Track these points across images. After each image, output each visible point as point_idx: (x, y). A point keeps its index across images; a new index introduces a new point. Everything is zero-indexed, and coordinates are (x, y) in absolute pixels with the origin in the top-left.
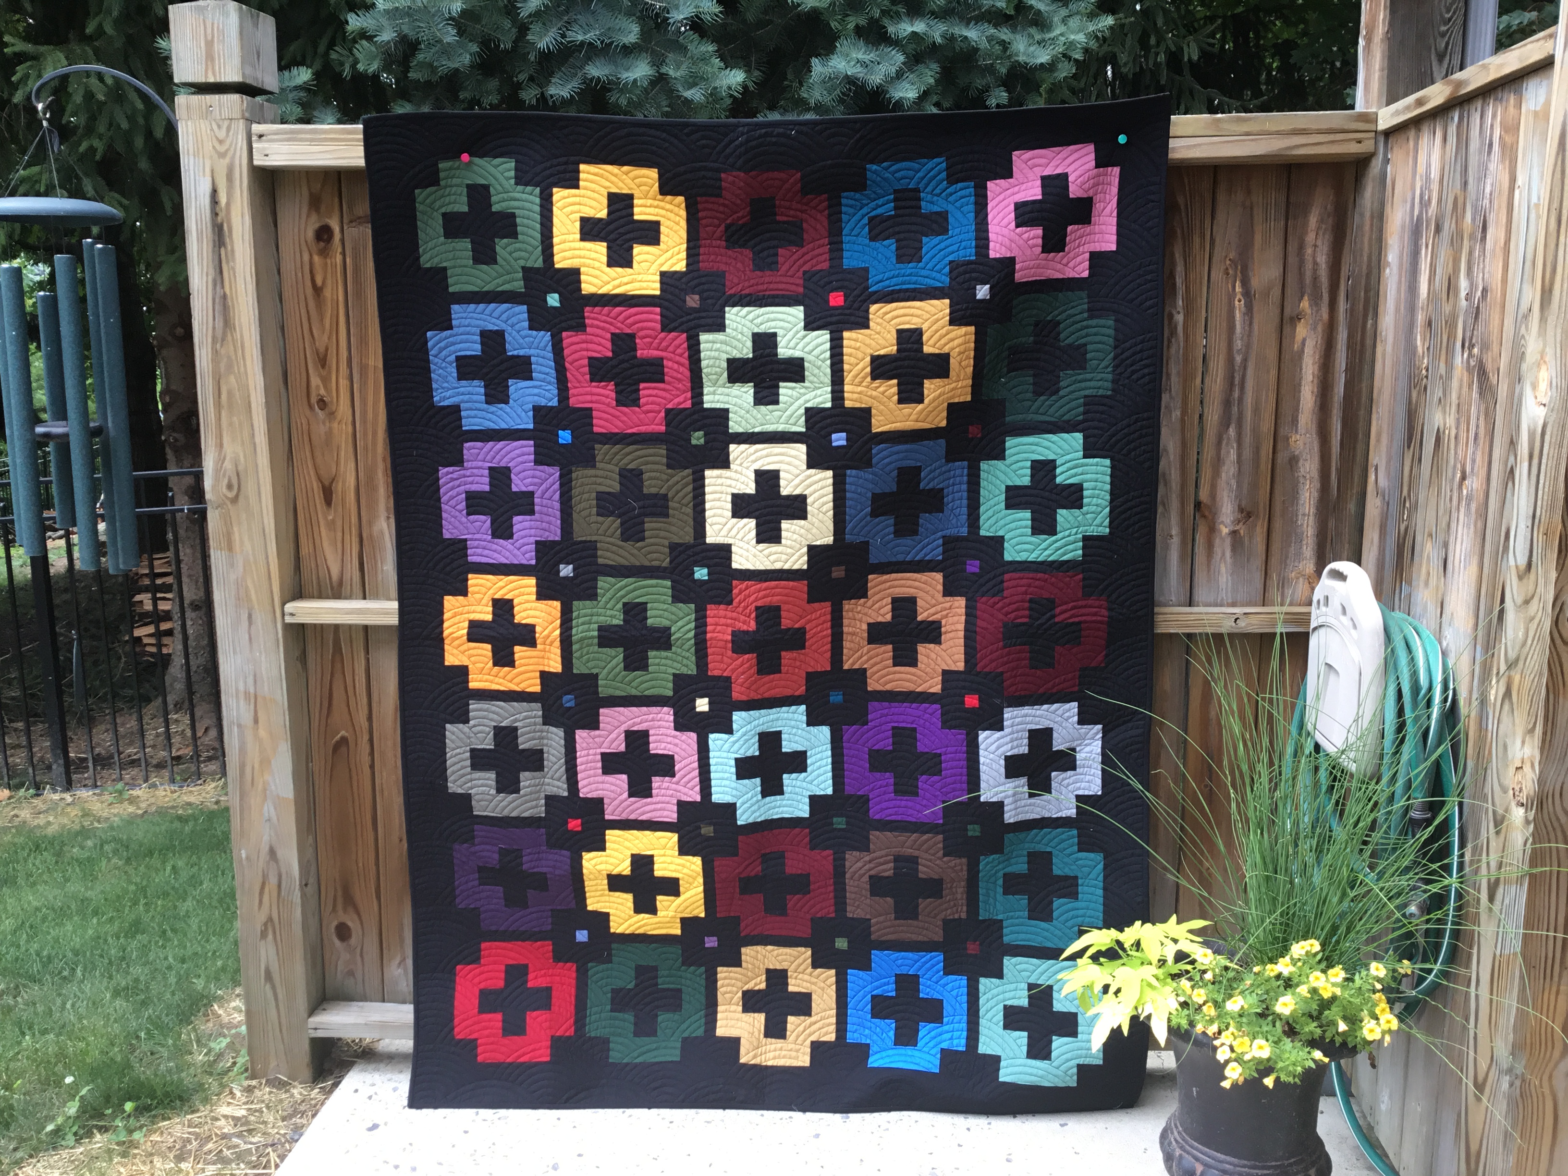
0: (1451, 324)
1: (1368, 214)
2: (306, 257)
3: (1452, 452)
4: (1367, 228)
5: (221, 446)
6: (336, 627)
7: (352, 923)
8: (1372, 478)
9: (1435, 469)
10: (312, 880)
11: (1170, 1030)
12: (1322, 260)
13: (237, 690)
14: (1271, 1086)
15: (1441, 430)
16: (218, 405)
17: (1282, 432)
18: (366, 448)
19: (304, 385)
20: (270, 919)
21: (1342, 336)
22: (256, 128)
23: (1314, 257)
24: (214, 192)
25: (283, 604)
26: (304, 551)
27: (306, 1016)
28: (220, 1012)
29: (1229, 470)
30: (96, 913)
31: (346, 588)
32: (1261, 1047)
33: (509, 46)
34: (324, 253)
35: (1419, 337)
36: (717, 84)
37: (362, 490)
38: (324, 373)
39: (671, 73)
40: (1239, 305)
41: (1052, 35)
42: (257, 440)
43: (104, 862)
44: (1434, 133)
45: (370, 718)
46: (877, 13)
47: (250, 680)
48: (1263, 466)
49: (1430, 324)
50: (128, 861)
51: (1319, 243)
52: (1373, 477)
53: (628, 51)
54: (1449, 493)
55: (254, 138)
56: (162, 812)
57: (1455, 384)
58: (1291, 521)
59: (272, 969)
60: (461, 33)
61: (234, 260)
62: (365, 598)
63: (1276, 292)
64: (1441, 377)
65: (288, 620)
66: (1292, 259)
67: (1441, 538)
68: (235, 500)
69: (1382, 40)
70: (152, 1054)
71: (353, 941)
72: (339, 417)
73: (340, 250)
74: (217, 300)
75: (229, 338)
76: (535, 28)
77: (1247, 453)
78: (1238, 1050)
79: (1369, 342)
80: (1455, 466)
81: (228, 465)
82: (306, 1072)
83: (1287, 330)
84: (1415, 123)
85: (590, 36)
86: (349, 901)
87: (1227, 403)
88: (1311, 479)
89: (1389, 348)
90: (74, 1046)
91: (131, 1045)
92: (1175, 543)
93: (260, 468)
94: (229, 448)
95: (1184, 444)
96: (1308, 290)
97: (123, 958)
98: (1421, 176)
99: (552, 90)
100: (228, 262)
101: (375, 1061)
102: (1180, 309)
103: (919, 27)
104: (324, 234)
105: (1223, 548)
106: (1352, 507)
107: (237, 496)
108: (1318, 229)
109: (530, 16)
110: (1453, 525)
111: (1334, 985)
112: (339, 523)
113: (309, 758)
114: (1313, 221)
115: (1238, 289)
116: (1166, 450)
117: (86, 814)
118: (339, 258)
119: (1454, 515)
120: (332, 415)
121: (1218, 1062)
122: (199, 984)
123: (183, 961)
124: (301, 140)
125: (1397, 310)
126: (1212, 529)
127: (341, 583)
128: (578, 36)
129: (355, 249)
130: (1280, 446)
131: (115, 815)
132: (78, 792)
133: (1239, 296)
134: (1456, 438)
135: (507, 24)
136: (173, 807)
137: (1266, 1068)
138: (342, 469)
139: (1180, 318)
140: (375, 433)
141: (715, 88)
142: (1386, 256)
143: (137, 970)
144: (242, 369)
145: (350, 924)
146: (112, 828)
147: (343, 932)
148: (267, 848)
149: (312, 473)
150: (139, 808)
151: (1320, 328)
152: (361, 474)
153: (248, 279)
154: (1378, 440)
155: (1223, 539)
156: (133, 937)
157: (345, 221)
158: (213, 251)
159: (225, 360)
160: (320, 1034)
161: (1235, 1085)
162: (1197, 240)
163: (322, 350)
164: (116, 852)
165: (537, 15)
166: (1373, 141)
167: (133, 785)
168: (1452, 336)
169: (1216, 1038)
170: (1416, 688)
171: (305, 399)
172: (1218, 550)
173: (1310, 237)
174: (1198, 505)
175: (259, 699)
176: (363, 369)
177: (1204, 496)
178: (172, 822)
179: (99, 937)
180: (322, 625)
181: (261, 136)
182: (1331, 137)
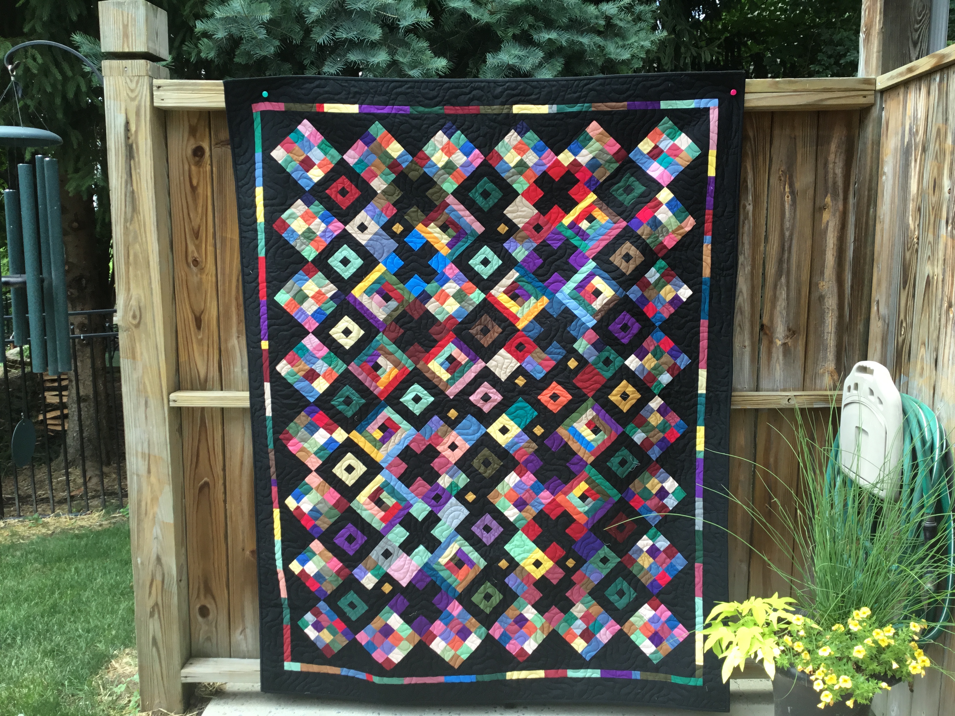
0: (937, 208)
1: (870, 142)
2: (186, 167)
3: (940, 290)
4: (869, 151)
5: (128, 290)
6: (203, 409)
7: (211, 606)
8: (874, 309)
9: (926, 301)
10: (184, 577)
11: (778, 669)
12: (839, 171)
13: (137, 452)
14: (852, 706)
15: (931, 276)
16: (127, 264)
17: (814, 280)
18: (224, 292)
19: (184, 249)
20: (156, 604)
21: (852, 219)
22: (156, 82)
23: (834, 170)
24: (127, 123)
25: (169, 394)
26: (183, 358)
27: (179, 668)
28: (117, 665)
29: (781, 304)
30: (26, 600)
31: (210, 384)
32: (845, 681)
33: (299, 42)
34: (199, 164)
35: (910, 218)
36: (430, 67)
37: (221, 319)
38: (197, 242)
39: (401, 60)
40: (788, 200)
41: (630, 42)
42: (153, 286)
43: (29, 567)
44: (920, 89)
45: (224, 470)
46: (526, 27)
47: (146, 445)
48: (802, 302)
49: (919, 209)
50: (45, 565)
51: (837, 161)
52: (876, 308)
53: (374, 45)
54: (938, 317)
55: (155, 88)
56: (64, 531)
57: (941, 246)
58: (820, 336)
59: (157, 638)
60: (269, 33)
61: (139, 168)
62: (222, 390)
63: (811, 192)
64: (930, 243)
65: (172, 404)
66: (821, 171)
67: (933, 345)
68: (137, 326)
69: (878, 33)
70: (73, 696)
71: (211, 617)
72: (206, 272)
73: (209, 162)
74: (128, 195)
75: (136, 219)
76: (316, 29)
77: (793, 294)
78: (829, 683)
79: (871, 223)
80: (942, 299)
81: (133, 302)
82: (179, 706)
83: (817, 215)
84: (906, 84)
85: (351, 35)
86: (208, 590)
87: (780, 262)
88: (832, 310)
89: (886, 226)
90: (20, 691)
91: (58, 690)
92: (747, 351)
93: (155, 305)
94: (134, 292)
95: (753, 288)
96: (830, 190)
97: (47, 631)
98: (910, 117)
99: (326, 69)
100: (135, 169)
101: (224, 698)
102: (750, 202)
103: (553, 35)
104: (198, 152)
105: (778, 354)
106: (860, 327)
107: (139, 323)
108: (837, 151)
109: (313, 22)
110: (942, 337)
111: (889, 638)
112: (206, 341)
113: (183, 496)
114: (833, 147)
115: (787, 189)
116: (741, 292)
117: (14, 534)
118: (208, 168)
119: (943, 330)
120: (202, 270)
121: (815, 691)
122: (101, 646)
123: (88, 631)
124: (186, 90)
125: (892, 202)
126: (771, 342)
127: (206, 380)
128: (342, 35)
129: (219, 162)
130: (813, 289)
131: (34, 535)
132: (8, 520)
133: (787, 194)
134: (943, 281)
135: (297, 28)
136: (71, 529)
137: (847, 695)
138: (208, 304)
139: (750, 208)
140: (230, 282)
141: (428, 70)
142: (882, 168)
143: (58, 638)
144: (144, 239)
145: (208, 606)
146: (32, 543)
147: (204, 612)
148: (155, 556)
149: (188, 307)
150: (49, 530)
151: (837, 214)
152: (221, 309)
153: (149, 180)
154: (879, 284)
155: (777, 348)
156: (53, 615)
157: (213, 143)
158: (126, 162)
159: (132, 234)
160: (189, 680)
161: (827, 706)
162: (761, 158)
163: (196, 227)
164: (36, 559)
165: (318, 22)
166: (873, 97)
167: (45, 516)
168: (938, 216)
169: (811, 675)
170: (923, 441)
171: (184, 258)
172: (774, 355)
173: (832, 157)
174: (762, 327)
175: (151, 457)
176: (223, 240)
177: (765, 321)
178: (72, 539)
179: (29, 616)
180: (193, 408)
181: (159, 87)
182: (848, 94)
